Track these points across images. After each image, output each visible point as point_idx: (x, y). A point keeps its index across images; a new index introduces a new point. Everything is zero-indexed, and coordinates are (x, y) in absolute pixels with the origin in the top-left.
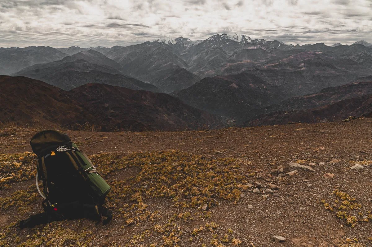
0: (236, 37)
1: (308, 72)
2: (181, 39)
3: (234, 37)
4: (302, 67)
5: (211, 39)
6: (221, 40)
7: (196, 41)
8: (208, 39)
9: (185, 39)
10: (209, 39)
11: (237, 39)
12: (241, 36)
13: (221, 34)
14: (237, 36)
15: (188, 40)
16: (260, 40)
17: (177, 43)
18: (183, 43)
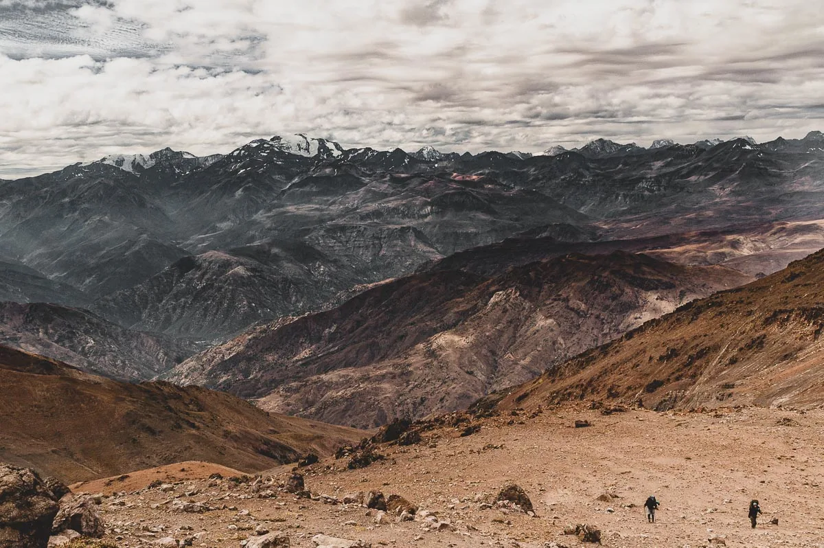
0: (304, 145)
1: (435, 227)
2: (166, 155)
3: (299, 145)
4: (426, 216)
5: (240, 153)
6: (263, 154)
7: (206, 159)
8: (233, 153)
9: (178, 153)
10: (235, 154)
11: (307, 150)
12: (317, 142)
13: (268, 138)
14: (307, 142)
15: (186, 156)
16: (363, 150)
17: (156, 163)
18: (170, 164)
